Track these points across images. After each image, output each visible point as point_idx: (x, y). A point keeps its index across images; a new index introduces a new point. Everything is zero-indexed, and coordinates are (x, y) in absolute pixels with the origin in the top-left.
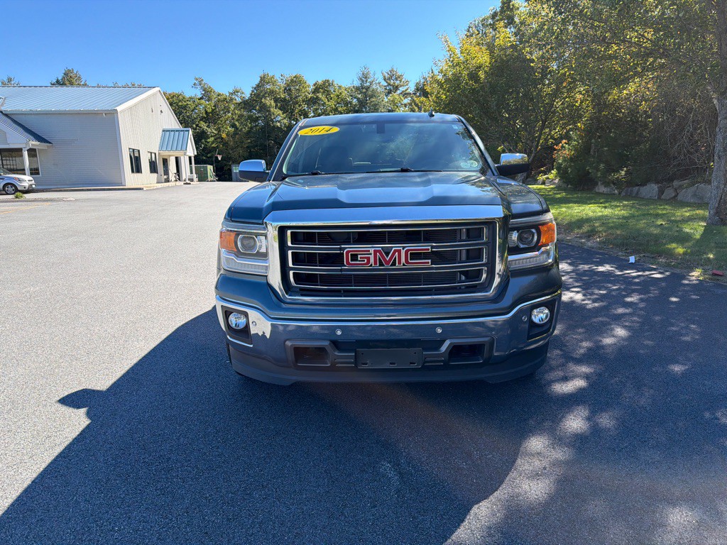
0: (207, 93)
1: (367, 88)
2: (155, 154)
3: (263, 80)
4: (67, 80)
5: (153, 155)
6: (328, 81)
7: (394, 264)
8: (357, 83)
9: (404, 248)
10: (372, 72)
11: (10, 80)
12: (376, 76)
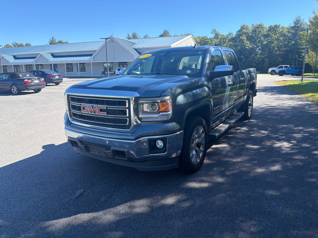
0: (217, 36)
1: (298, 27)
2: (186, 63)
3: (242, 28)
4: (165, 34)
5: (185, 64)
6: (277, 25)
7: (95, 113)
8: (293, 25)
9: (98, 106)
10: (302, 19)
11: (146, 36)
12: (304, 21)
